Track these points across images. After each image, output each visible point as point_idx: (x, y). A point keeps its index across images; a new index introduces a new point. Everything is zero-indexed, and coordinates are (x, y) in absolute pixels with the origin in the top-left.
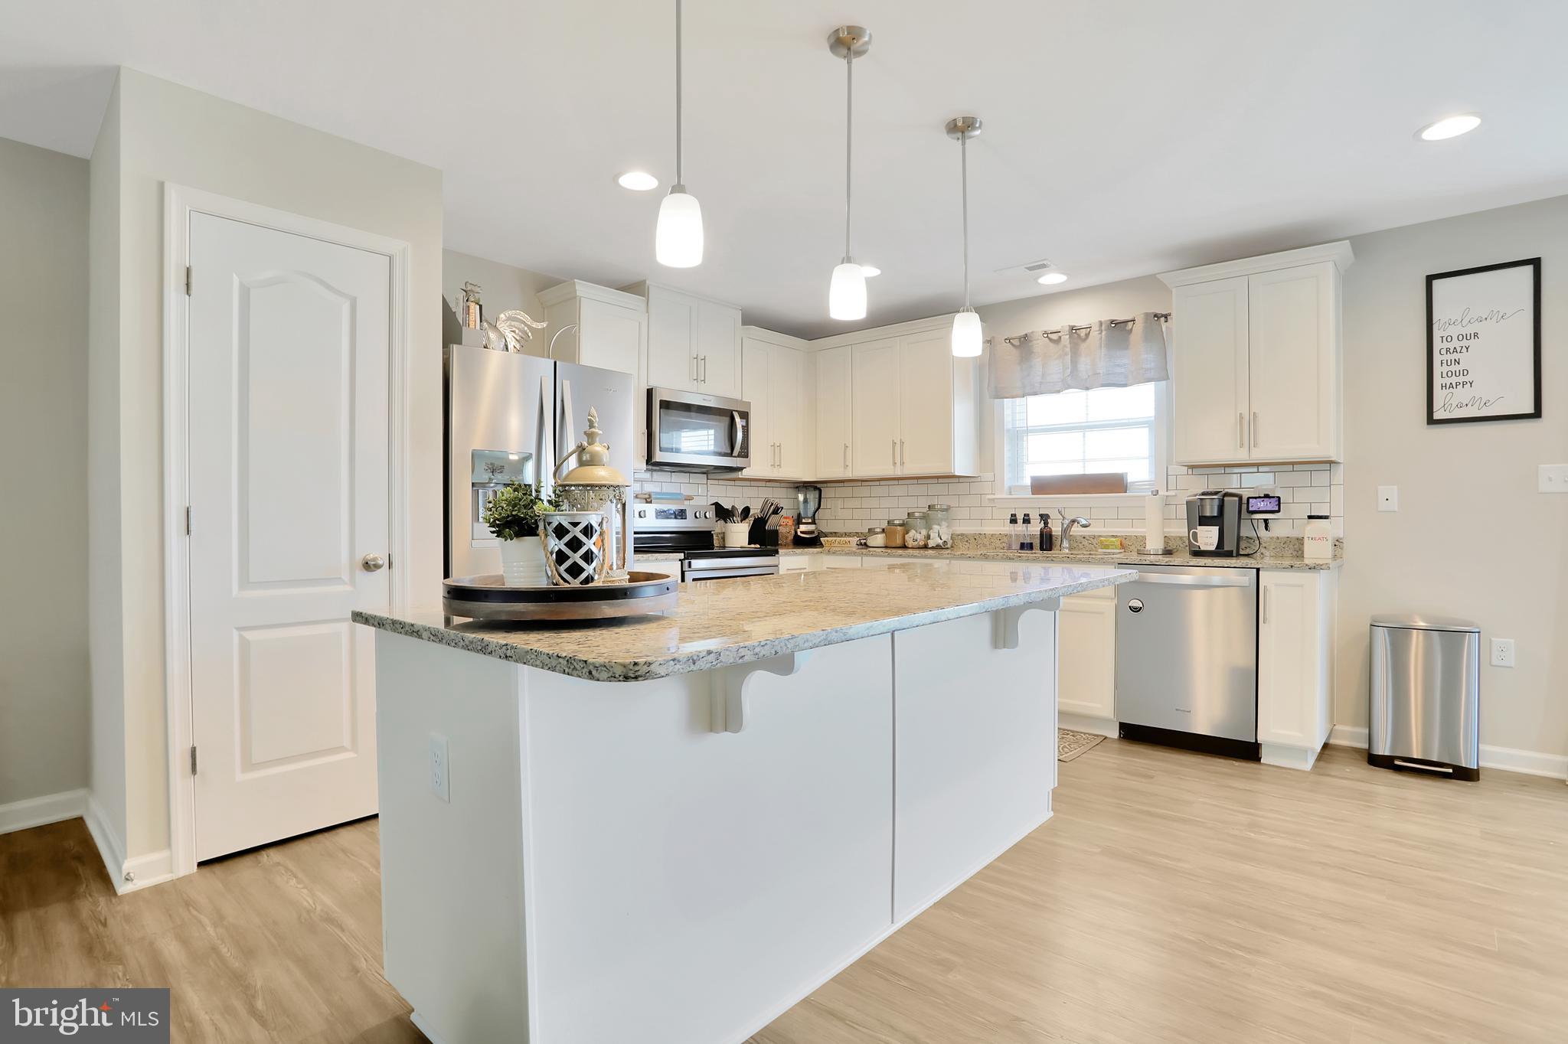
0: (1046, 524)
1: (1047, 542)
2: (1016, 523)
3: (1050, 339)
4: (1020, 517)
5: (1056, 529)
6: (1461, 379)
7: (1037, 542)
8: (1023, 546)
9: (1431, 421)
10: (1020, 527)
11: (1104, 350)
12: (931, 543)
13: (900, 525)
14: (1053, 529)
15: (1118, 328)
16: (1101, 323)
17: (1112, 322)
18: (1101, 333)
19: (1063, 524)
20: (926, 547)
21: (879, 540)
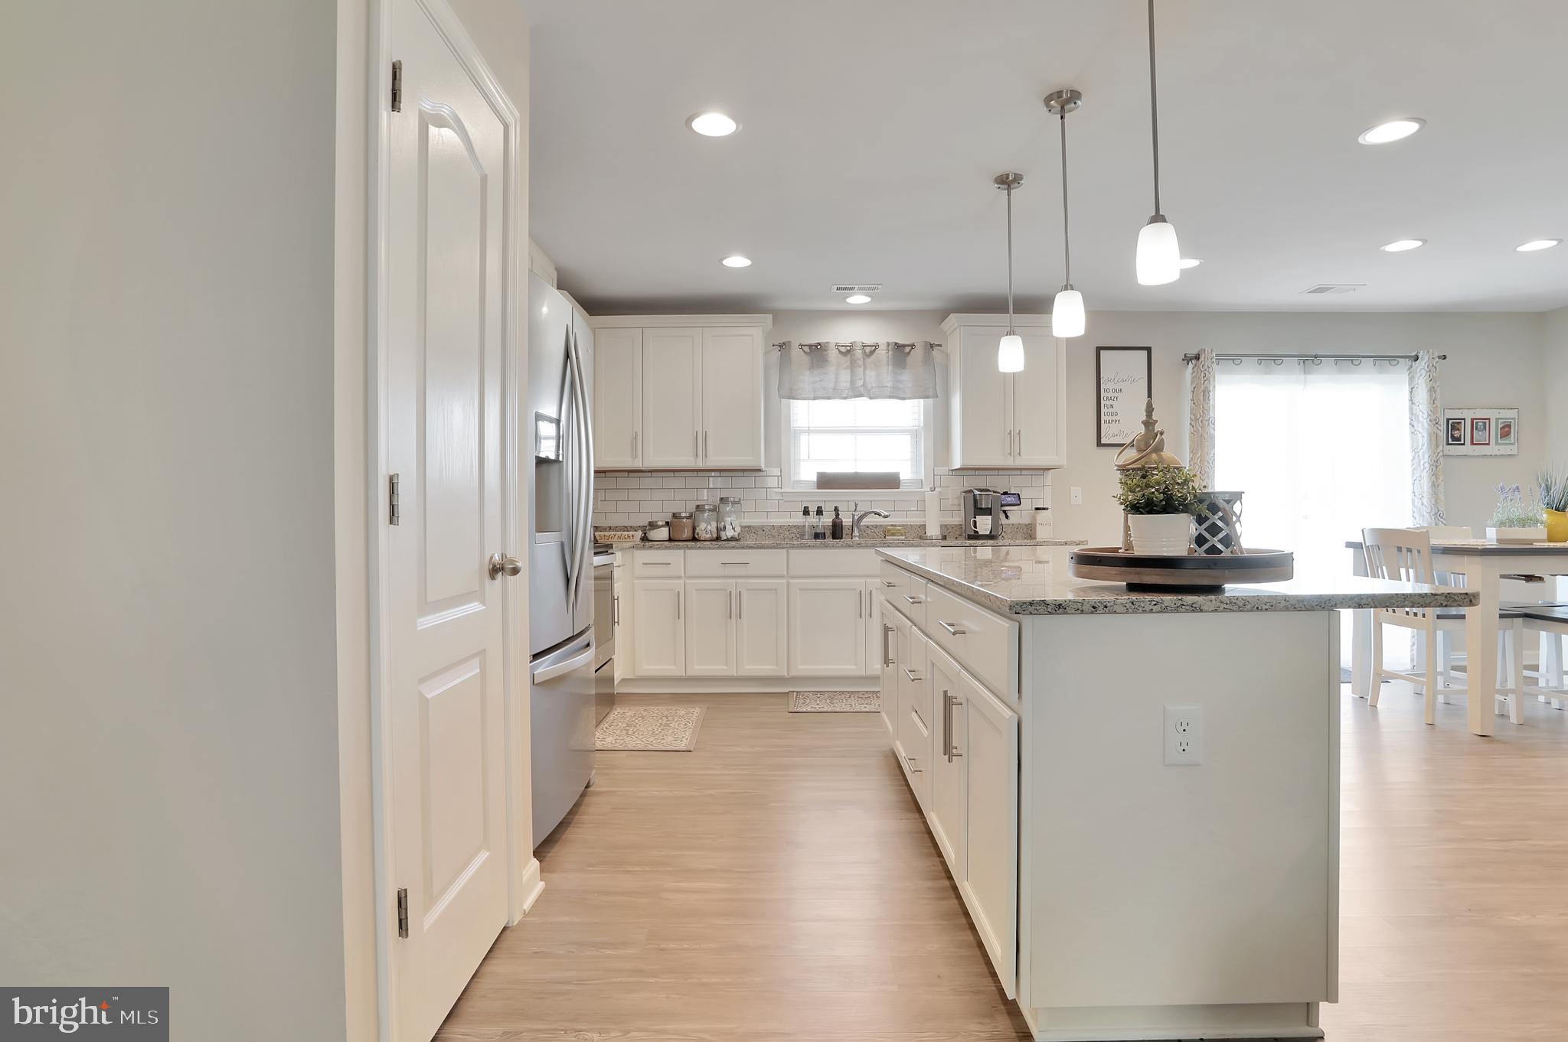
0: (837, 515)
1: (837, 531)
2: (809, 514)
3: (839, 351)
4: (813, 509)
5: (846, 521)
6: (1114, 418)
7: (828, 533)
8: (817, 536)
9: (1099, 444)
10: (813, 519)
11: (890, 368)
12: (724, 536)
13: (687, 518)
14: (843, 520)
15: (900, 350)
16: (888, 344)
17: (896, 344)
18: (888, 353)
19: (853, 515)
20: (718, 539)
21: (663, 533)
